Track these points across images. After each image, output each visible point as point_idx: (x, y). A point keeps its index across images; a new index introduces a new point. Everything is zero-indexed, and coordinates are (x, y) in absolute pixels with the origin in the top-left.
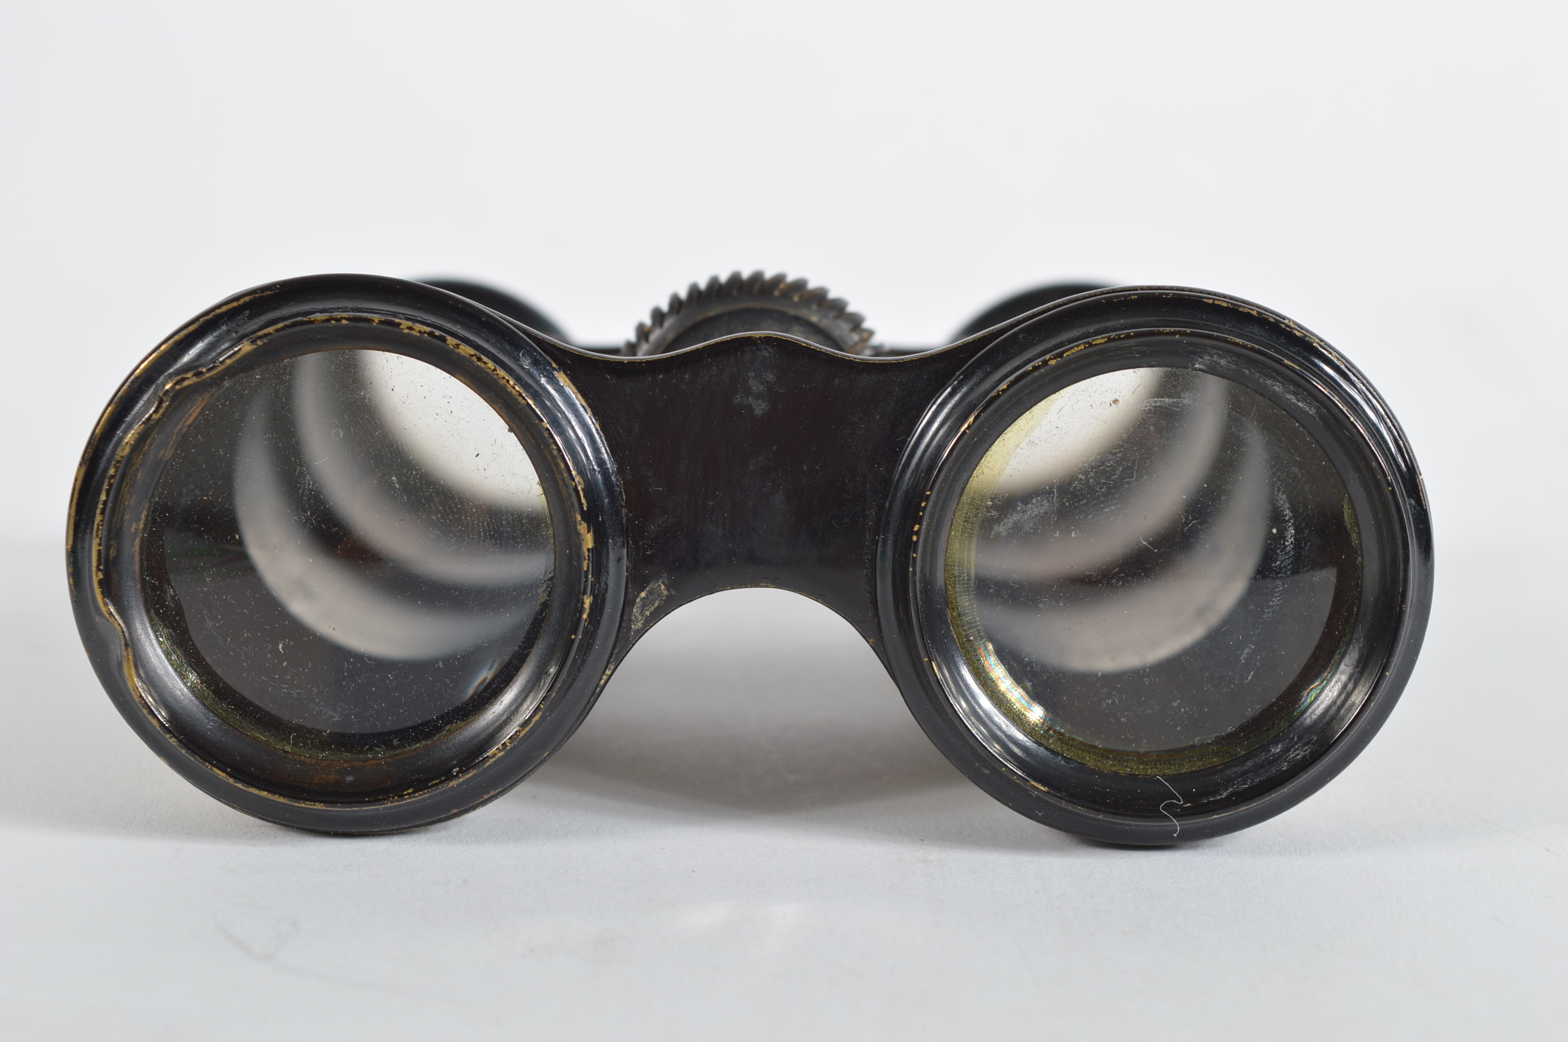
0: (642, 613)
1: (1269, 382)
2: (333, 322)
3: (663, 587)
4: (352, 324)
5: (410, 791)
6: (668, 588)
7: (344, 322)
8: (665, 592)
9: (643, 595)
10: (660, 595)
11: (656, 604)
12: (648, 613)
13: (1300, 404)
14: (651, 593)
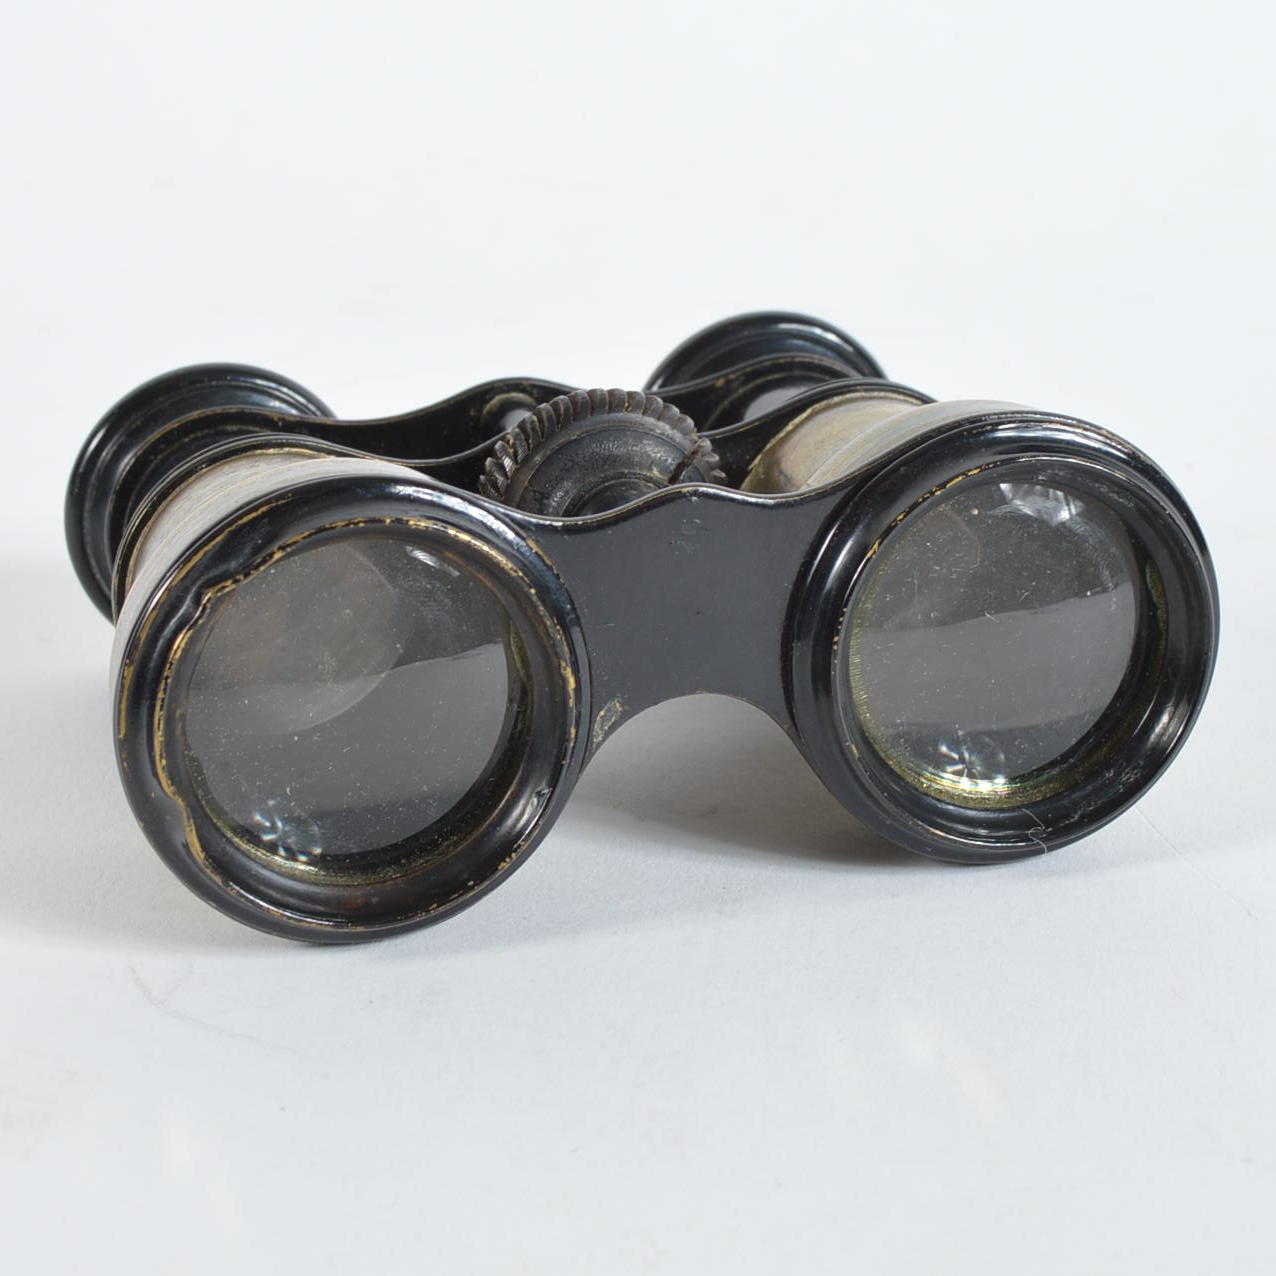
0: (602, 729)
1: (1097, 485)
2: (352, 526)
3: (618, 705)
4: (369, 525)
5: (435, 906)
6: (622, 705)
7: (361, 525)
8: (620, 709)
9: (602, 713)
10: (616, 712)
11: (613, 720)
12: (606, 728)
13: (1121, 500)
14: (608, 711)
